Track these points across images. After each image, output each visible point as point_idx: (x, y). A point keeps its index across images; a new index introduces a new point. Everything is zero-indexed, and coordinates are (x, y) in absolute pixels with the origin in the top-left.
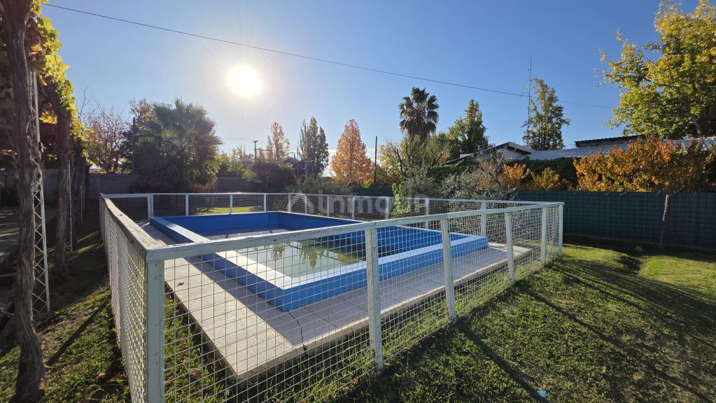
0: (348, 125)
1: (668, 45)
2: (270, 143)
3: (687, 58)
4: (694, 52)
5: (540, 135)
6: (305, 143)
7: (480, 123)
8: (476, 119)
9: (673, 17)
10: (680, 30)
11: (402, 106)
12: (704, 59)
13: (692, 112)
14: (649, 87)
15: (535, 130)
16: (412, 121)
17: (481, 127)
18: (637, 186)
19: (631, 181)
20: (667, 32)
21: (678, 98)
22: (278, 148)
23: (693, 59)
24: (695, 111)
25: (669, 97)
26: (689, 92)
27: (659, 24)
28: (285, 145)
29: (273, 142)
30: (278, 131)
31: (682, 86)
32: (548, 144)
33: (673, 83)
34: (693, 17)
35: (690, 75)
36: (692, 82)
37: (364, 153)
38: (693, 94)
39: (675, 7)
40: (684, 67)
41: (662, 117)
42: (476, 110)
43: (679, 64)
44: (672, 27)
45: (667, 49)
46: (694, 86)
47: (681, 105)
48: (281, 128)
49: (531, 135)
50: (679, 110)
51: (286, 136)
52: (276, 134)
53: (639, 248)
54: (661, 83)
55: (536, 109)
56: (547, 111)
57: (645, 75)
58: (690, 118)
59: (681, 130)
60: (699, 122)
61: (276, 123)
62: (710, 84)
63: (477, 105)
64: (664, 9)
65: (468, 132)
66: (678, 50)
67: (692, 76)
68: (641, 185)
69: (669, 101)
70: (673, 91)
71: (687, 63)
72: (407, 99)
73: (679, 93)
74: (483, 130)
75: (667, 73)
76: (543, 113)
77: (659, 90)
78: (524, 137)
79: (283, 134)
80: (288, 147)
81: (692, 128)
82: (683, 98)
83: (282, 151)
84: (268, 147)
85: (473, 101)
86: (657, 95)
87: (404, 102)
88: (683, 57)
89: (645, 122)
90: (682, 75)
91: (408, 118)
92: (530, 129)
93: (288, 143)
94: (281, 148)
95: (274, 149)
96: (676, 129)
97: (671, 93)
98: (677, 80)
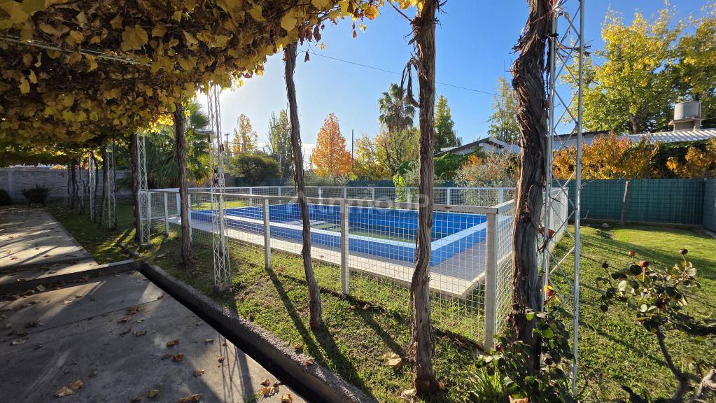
0: (328, 118)
1: (612, 52)
2: (237, 136)
3: (627, 65)
4: (632, 60)
5: (503, 129)
6: (275, 136)
7: (448, 118)
8: (445, 114)
9: (616, 29)
10: (621, 40)
11: (381, 101)
12: (640, 66)
13: (630, 111)
14: (597, 88)
15: (499, 125)
16: (391, 115)
17: (450, 121)
18: (601, 175)
19: (596, 171)
20: (611, 41)
21: (619, 99)
22: (245, 141)
23: (631, 66)
24: (633, 110)
25: (612, 97)
26: (629, 94)
27: (605, 34)
28: (253, 138)
29: (240, 135)
30: (245, 123)
31: (623, 89)
32: (510, 139)
33: (616, 86)
34: (630, 29)
35: (628, 80)
36: (630, 86)
37: (344, 146)
38: (631, 96)
39: (617, 20)
40: (624, 73)
41: (607, 115)
42: (445, 105)
43: (620, 70)
44: (615, 37)
45: (611, 56)
46: (631, 89)
47: (622, 105)
48: (248, 120)
49: (495, 130)
50: (620, 109)
51: (254, 129)
52: (242, 127)
53: (606, 225)
54: (607, 85)
55: (499, 106)
56: (509, 108)
57: (593, 78)
58: (627, 117)
59: (620, 127)
60: (635, 120)
61: (242, 115)
62: (644, 88)
63: (446, 101)
64: (609, 21)
65: (438, 126)
66: (620, 58)
67: (630, 80)
68: (605, 174)
69: (612, 102)
70: (616, 93)
71: (627, 70)
72: (386, 94)
73: (620, 95)
74: (451, 124)
75: (612, 77)
76: (506, 109)
77: (604, 91)
78: (489, 131)
79: (250, 126)
80: (256, 140)
81: (629, 124)
82: (624, 100)
83: (250, 145)
84: (235, 140)
85: (442, 97)
86: (603, 96)
87: (384, 97)
88: (624, 64)
89: (594, 119)
90: (623, 79)
91: (387, 113)
92: (493, 124)
93: (256, 136)
94: (249, 141)
95: (241, 141)
96: (617, 126)
97: (614, 95)
98: (619, 84)
